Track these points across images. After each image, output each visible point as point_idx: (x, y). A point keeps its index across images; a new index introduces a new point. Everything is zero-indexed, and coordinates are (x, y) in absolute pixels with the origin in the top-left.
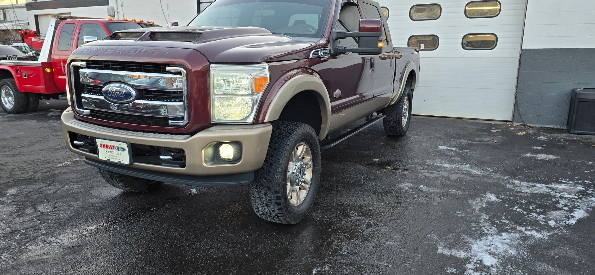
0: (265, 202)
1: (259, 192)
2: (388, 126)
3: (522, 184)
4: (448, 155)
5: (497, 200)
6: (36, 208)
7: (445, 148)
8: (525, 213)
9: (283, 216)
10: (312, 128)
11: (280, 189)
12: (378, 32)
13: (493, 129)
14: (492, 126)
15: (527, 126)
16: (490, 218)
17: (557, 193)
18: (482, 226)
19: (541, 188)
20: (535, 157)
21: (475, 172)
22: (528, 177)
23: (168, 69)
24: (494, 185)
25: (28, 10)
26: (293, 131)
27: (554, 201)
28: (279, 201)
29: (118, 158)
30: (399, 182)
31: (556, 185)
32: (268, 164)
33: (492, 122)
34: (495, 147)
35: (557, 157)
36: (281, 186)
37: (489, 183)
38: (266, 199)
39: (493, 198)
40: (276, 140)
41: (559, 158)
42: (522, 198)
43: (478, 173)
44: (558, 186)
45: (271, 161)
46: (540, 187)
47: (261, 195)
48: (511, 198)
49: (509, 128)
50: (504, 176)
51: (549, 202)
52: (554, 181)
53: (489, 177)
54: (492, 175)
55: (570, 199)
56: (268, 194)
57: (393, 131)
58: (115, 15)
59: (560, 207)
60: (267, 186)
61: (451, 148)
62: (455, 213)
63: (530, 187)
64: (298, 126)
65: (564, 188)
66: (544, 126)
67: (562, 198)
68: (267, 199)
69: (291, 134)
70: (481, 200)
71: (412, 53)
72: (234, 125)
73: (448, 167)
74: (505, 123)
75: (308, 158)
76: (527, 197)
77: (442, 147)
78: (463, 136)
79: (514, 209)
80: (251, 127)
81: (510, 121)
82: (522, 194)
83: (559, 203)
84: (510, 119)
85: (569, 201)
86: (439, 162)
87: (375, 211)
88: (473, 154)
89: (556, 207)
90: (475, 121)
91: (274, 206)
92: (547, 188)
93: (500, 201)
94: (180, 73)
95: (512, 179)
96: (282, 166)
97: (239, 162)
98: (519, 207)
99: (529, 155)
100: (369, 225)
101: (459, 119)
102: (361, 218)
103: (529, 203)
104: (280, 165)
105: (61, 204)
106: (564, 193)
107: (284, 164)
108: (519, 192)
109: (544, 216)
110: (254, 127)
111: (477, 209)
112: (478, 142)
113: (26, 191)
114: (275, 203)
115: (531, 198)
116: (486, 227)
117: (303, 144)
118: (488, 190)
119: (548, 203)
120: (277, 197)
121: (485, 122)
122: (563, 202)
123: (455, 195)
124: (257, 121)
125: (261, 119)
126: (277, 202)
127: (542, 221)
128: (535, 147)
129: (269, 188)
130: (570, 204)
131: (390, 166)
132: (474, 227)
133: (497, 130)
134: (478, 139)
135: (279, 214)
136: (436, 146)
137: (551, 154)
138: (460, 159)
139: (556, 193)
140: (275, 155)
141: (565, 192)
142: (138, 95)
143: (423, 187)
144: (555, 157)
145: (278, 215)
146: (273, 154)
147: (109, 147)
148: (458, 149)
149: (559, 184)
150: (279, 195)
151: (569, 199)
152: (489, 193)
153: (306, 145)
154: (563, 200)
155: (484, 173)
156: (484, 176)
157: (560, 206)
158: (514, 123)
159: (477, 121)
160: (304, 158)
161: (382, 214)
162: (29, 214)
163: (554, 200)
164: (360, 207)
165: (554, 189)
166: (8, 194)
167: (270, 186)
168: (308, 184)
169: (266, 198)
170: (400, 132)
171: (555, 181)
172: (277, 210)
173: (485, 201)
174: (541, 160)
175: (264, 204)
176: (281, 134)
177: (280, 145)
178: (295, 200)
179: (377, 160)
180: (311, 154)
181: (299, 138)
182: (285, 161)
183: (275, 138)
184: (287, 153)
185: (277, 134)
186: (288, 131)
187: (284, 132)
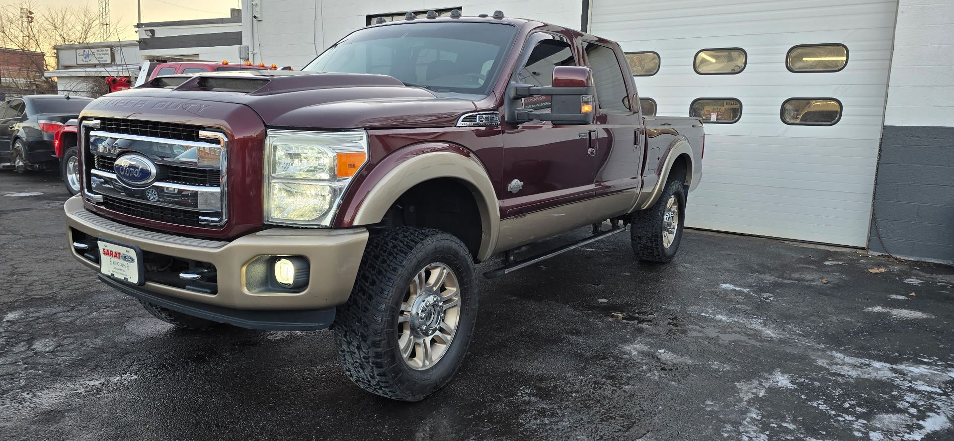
0: (358, 361)
1: (349, 343)
2: (639, 245)
3: (848, 360)
4: (731, 300)
5: (790, 386)
6: (33, 345)
7: (732, 287)
8: (833, 412)
9: (389, 386)
10: (458, 241)
11: (380, 341)
12: (582, 88)
13: (828, 261)
14: (828, 255)
15: (892, 257)
16: (763, 416)
17: (906, 380)
18: (743, 430)
19: (881, 370)
20: (888, 314)
21: (770, 332)
22: (862, 348)
23: (202, 133)
24: (793, 358)
25: (140, 50)
26: (416, 243)
27: (896, 395)
28: (379, 360)
29: (124, 273)
30: (625, 341)
31: (908, 366)
32: (366, 297)
33: (831, 247)
34: (820, 291)
35: (929, 317)
36: (382, 335)
37: (787, 354)
38: (360, 356)
39: (783, 381)
40: (385, 257)
41: (933, 317)
42: (837, 385)
43: (772, 335)
44: (911, 369)
45: (371, 292)
46: (879, 367)
47: (352, 347)
48: (817, 384)
49: (859, 260)
50: (819, 344)
51: (886, 396)
52: (908, 360)
53: (791, 343)
54: (796, 341)
55: (926, 394)
56: (362, 347)
57: (648, 254)
58: (250, 58)
59: (902, 407)
60: (362, 333)
61: (741, 289)
62: (704, 403)
63: (859, 367)
64: (427, 236)
65: (923, 373)
66: (924, 260)
67: (912, 390)
68: (362, 356)
69: (412, 248)
70: (760, 384)
71: (693, 126)
72: (298, 228)
73: (722, 322)
74: (854, 250)
75: (452, 290)
76: (847, 383)
77: (725, 286)
78: (771, 270)
79: (815, 404)
80: (328, 233)
81: (863, 249)
82: (840, 379)
83: (903, 400)
84: (864, 245)
85: (924, 397)
86: (710, 312)
87: (563, 389)
88: (777, 300)
89: (895, 407)
90: (801, 245)
91: (373, 368)
92: (891, 370)
93: (795, 388)
94: (217, 141)
95: (831, 349)
96: (387, 301)
97: (304, 290)
98: (825, 403)
99: (878, 309)
100: (542, 413)
101: (774, 240)
102: (533, 399)
103: (844, 397)
104: (384, 300)
105: (71, 340)
106: (919, 382)
107: (392, 298)
108: (835, 374)
109: (865, 422)
110: (332, 233)
111: (746, 398)
112: (794, 281)
113: (32, 317)
114: (373, 363)
115: (854, 387)
116: (750, 433)
117: (439, 266)
118: (780, 367)
119: (882, 398)
120: (376, 353)
121: (819, 248)
122: (910, 398)
123: (717, 371)
124: (338, 224)
125: (347, 219)
126: (376, 362)
127: (858, 430)
128: (894, 296)
129: (364, 338)
130: (923, 403)
131: (621, 312)
132: (727, 432)
133: (834, 263)
134: (796, 276)
135: (382, 382)
136: (716, 283)
137: (920, 310)
138: (749, 308)
139: (904, 380)
140: (378, 282)
141: (921, 380)
142: (160, 174)
143: (665, 352)
144: (925, 316)
145: (380, 383)
146: (376, 280)
147: (114, 255)
148: (754, 292)
149: (916, 366)
150: (379, 350)
151: (924, 394)
152: (780, 371)
153: (446, 267)
154: (913, 395)
155: (783, 335)
156: (781, 341)
157: (904, 405)
158: (871, 252)
159: (806, 246)
160: (446, 289)
161: (574, 395)
162: (18, 353)
163: (896, 393)
164: (541, 379)
165: (903, 374)
166: (4, 320)
167: (366, 334)
168: (450, 335)
169: (359, 353)
170: (659, 255)
171: (911, 358)
172: (377, 375)
173: (767, 387)
174: (897, 320)
175: (358, 364)
176: (394, 247)
177: (389, 266)
178: (421, 361)
179: (605, 300)
180: (458, 283)
181: (426, 256)
182: (393, 293)
183: (384, 254)
184: (399, 279)
185: (389, 247)
186: (407, 242)
187: (401, 244)
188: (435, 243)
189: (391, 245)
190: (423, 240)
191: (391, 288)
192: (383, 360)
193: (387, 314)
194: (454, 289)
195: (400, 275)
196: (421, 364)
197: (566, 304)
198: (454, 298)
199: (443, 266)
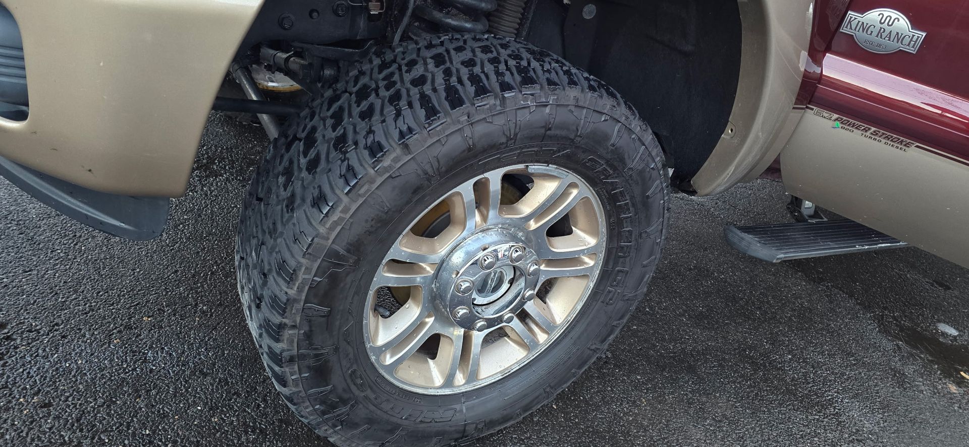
64: (528, 81)
69: (460, 103)
75: (586, 241)
168: (547, 332)
176: (419, 81)
177: (370, 131)
178: (441, 372)
179: (953, 332)
180: (604, 230)
181: (504, 140)
182: (348, 216)
183: (383, 93)
184: (379, 181)
185: (408, 77)
186: (460, 81)
187: (440, 80)
188: (547, 110)
189: (418, 71)
190: (505, 87)
191: (345, 200)
192: (287, 370)
193: (316, 265)
194: (591, 241)
195: (386, 170)
196: (438, 380)
197: (867, 308)
198: (586, 259)
199: (573, 177)
